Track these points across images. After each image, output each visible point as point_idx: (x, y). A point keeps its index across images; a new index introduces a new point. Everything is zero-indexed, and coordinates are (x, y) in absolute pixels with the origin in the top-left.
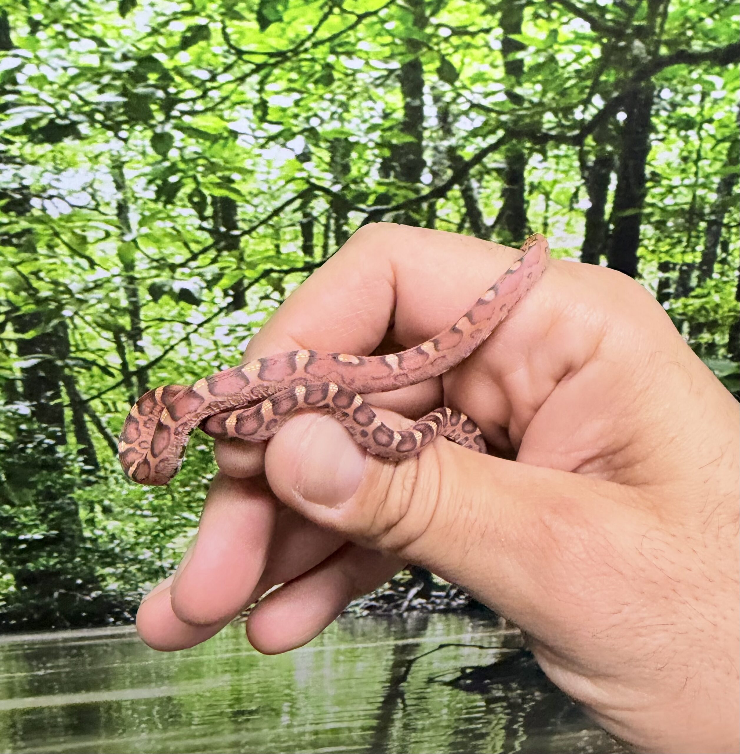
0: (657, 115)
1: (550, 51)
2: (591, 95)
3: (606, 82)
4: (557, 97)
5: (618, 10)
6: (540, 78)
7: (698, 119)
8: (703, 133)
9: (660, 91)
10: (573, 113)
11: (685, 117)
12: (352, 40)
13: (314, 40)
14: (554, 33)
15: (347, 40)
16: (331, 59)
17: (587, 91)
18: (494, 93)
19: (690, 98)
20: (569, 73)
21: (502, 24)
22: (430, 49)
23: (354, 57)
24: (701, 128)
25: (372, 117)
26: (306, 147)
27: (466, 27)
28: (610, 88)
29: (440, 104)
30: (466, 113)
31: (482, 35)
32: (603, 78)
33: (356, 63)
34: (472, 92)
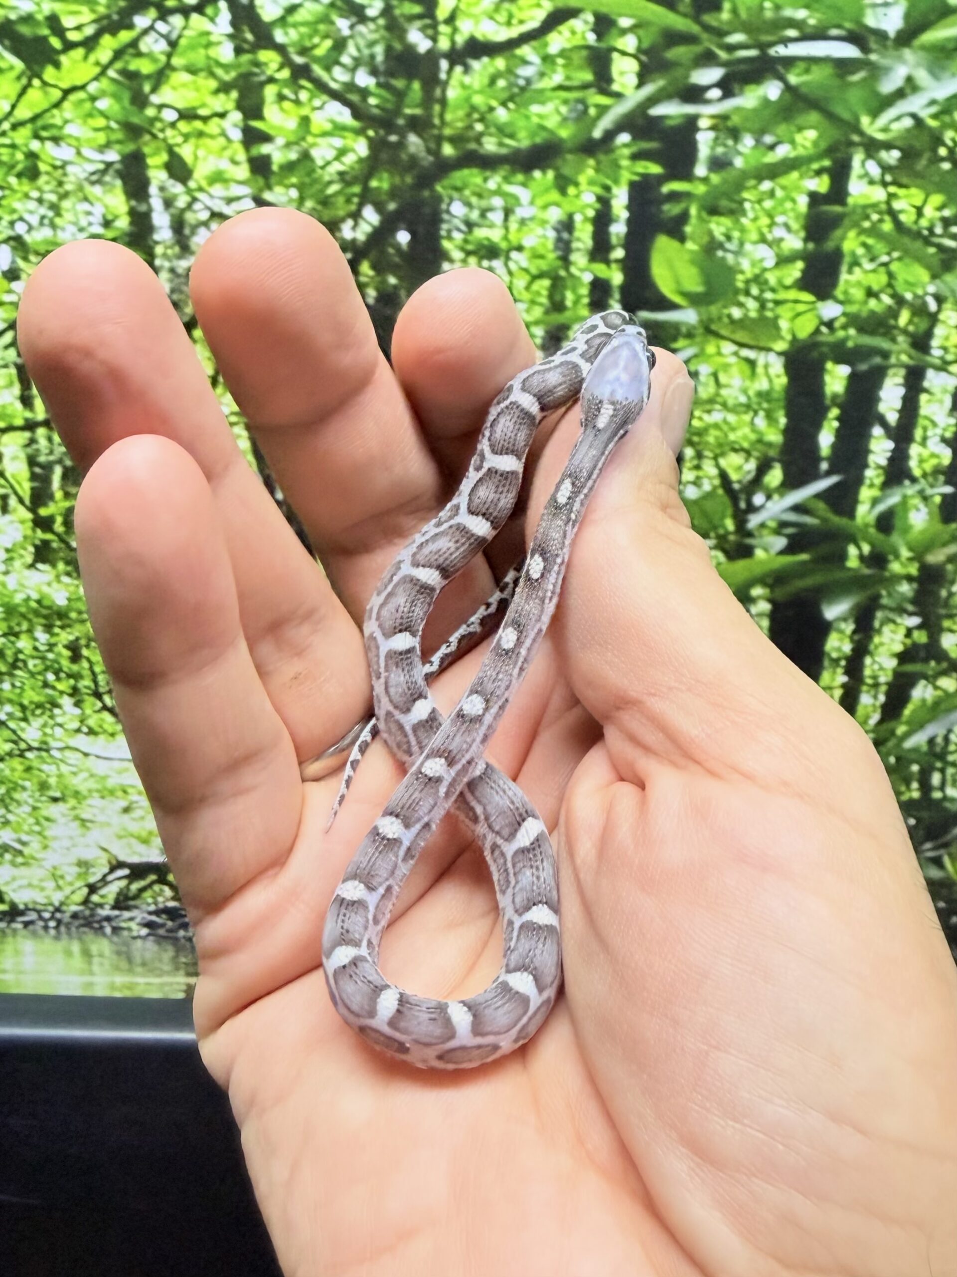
0: (449, 237)
1: (304, 144)
2: (361, 205)
3: (378, 189)
4: (319, 207)
5: (383, 92)
6: (294, 180)
7: (504, 245)
8: (512, 265)
9: (449, 205)
10: (339, 230)
11: (486, 242)
12: (58, 121)
13: (12, 120)
14: (305, 121)
15: (52, 121)
16: (35, 146)
17: (356, 200)
18: (238, 199)
19: (490, 215)
20: (331, 175)
21: (240, 106)
22: (154, 137)
23: (63, 144)
24: (508, 258)
25: (90, 224)
26: (13, 262)
27: (194, 108)
28: (384, 197)
29: (173, 211)
30: (205, 224)
31: (216, 120)
32: (374, 183)
33: (64, 153)
34: (211, 196)
